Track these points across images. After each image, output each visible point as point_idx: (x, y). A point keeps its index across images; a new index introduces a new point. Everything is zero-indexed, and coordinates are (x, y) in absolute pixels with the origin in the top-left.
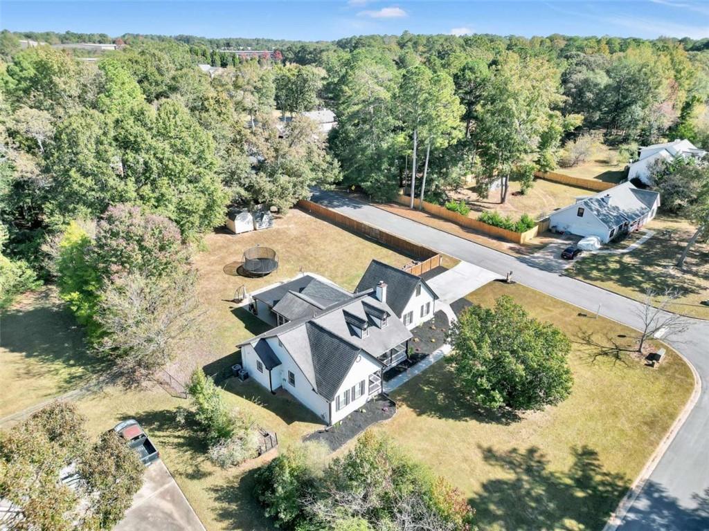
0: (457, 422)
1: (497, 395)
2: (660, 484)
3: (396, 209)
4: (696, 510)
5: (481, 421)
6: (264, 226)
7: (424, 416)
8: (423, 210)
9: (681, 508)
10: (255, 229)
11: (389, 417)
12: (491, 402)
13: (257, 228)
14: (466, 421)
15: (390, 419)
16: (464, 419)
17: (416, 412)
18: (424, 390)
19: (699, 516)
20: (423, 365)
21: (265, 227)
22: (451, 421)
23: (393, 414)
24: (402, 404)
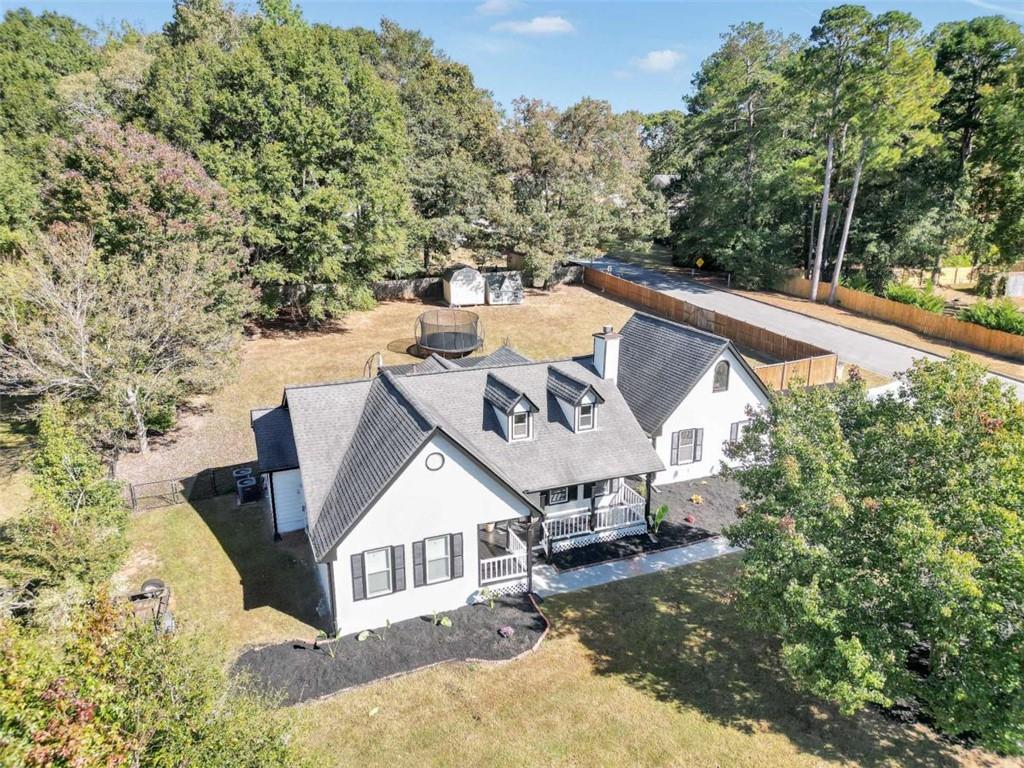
0: (714, 727)
1: (858, 656)
3: (778, 299)
5: (806, 747)
6: (505, 299)
7: (616, 681)
8: (837, 304)
10: (487, 303)
11: (505, 655)
12: (834, 680)
13: (491, 302)
14: (748, 730)
15: (502, 663)
16: (742, 721)
17: (597, 661)
18: (655, 610)
20: (688, 555)
21: (505, 302)
22: (694, 716)
23: (519, 651)
24: (569, 631)
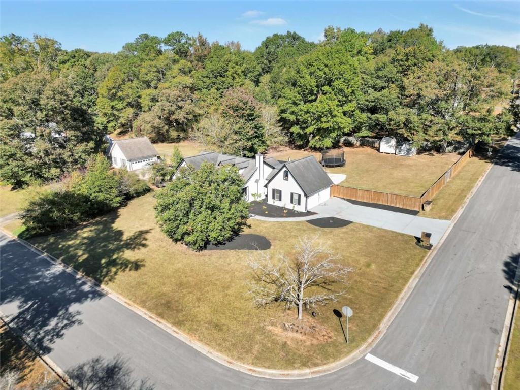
2: (100, 299)
4: (67, 310)
9: (73, 303)
13: (397, 154)
19: (61, 310)
